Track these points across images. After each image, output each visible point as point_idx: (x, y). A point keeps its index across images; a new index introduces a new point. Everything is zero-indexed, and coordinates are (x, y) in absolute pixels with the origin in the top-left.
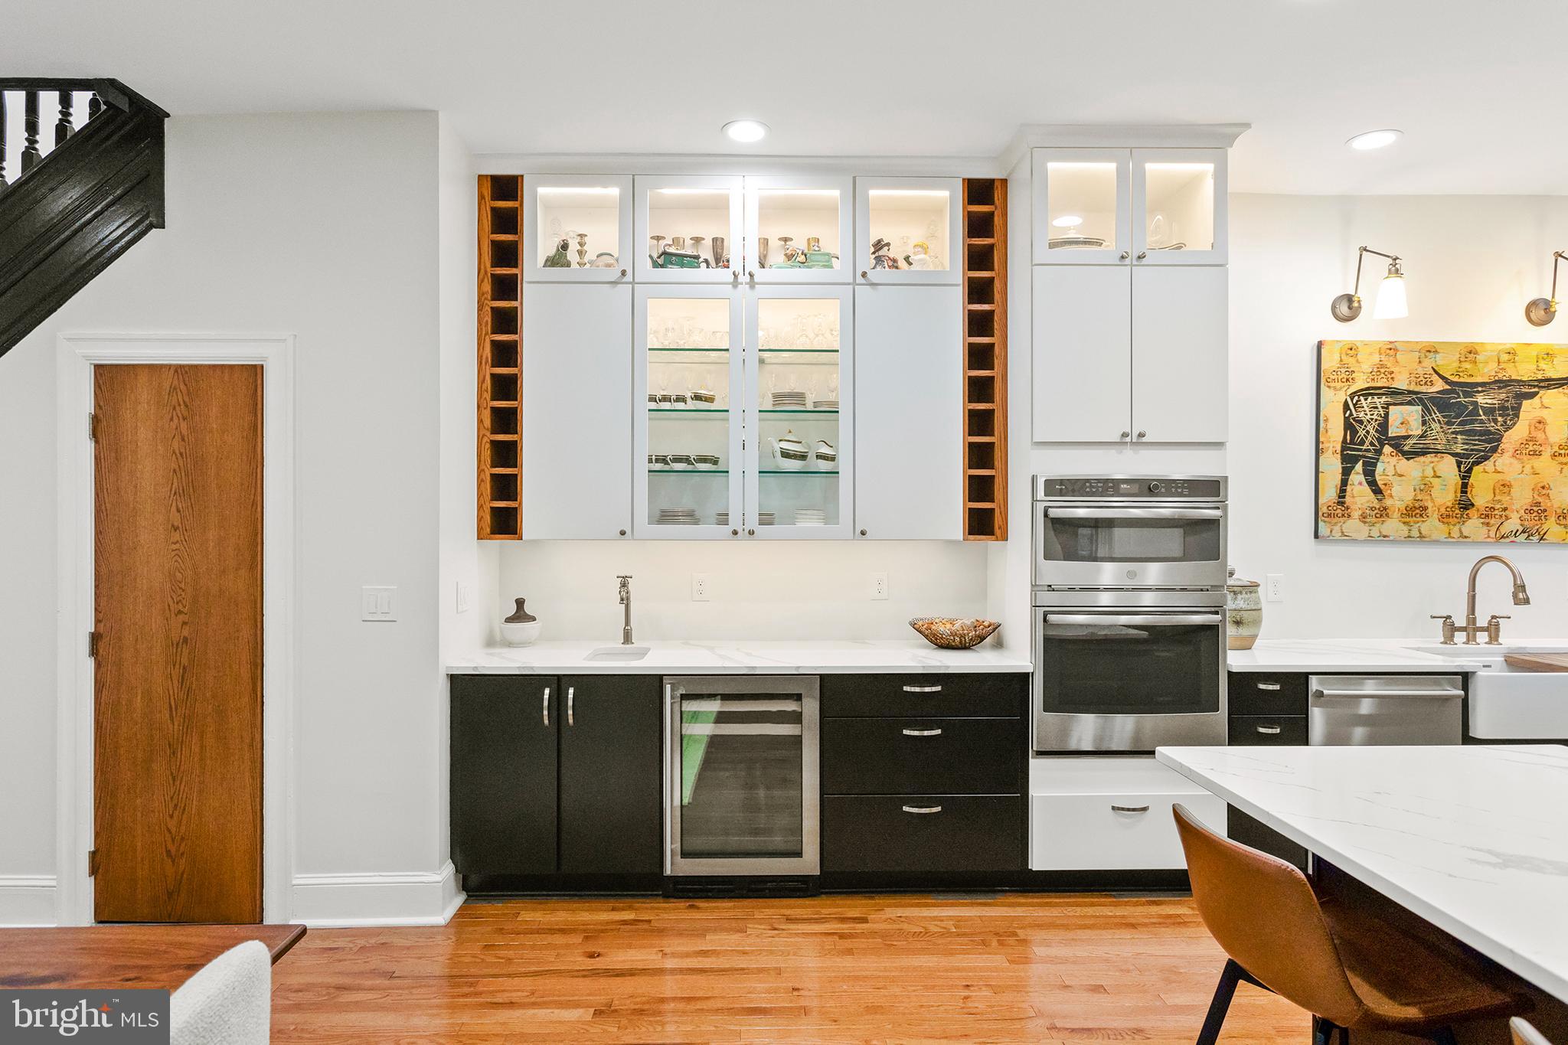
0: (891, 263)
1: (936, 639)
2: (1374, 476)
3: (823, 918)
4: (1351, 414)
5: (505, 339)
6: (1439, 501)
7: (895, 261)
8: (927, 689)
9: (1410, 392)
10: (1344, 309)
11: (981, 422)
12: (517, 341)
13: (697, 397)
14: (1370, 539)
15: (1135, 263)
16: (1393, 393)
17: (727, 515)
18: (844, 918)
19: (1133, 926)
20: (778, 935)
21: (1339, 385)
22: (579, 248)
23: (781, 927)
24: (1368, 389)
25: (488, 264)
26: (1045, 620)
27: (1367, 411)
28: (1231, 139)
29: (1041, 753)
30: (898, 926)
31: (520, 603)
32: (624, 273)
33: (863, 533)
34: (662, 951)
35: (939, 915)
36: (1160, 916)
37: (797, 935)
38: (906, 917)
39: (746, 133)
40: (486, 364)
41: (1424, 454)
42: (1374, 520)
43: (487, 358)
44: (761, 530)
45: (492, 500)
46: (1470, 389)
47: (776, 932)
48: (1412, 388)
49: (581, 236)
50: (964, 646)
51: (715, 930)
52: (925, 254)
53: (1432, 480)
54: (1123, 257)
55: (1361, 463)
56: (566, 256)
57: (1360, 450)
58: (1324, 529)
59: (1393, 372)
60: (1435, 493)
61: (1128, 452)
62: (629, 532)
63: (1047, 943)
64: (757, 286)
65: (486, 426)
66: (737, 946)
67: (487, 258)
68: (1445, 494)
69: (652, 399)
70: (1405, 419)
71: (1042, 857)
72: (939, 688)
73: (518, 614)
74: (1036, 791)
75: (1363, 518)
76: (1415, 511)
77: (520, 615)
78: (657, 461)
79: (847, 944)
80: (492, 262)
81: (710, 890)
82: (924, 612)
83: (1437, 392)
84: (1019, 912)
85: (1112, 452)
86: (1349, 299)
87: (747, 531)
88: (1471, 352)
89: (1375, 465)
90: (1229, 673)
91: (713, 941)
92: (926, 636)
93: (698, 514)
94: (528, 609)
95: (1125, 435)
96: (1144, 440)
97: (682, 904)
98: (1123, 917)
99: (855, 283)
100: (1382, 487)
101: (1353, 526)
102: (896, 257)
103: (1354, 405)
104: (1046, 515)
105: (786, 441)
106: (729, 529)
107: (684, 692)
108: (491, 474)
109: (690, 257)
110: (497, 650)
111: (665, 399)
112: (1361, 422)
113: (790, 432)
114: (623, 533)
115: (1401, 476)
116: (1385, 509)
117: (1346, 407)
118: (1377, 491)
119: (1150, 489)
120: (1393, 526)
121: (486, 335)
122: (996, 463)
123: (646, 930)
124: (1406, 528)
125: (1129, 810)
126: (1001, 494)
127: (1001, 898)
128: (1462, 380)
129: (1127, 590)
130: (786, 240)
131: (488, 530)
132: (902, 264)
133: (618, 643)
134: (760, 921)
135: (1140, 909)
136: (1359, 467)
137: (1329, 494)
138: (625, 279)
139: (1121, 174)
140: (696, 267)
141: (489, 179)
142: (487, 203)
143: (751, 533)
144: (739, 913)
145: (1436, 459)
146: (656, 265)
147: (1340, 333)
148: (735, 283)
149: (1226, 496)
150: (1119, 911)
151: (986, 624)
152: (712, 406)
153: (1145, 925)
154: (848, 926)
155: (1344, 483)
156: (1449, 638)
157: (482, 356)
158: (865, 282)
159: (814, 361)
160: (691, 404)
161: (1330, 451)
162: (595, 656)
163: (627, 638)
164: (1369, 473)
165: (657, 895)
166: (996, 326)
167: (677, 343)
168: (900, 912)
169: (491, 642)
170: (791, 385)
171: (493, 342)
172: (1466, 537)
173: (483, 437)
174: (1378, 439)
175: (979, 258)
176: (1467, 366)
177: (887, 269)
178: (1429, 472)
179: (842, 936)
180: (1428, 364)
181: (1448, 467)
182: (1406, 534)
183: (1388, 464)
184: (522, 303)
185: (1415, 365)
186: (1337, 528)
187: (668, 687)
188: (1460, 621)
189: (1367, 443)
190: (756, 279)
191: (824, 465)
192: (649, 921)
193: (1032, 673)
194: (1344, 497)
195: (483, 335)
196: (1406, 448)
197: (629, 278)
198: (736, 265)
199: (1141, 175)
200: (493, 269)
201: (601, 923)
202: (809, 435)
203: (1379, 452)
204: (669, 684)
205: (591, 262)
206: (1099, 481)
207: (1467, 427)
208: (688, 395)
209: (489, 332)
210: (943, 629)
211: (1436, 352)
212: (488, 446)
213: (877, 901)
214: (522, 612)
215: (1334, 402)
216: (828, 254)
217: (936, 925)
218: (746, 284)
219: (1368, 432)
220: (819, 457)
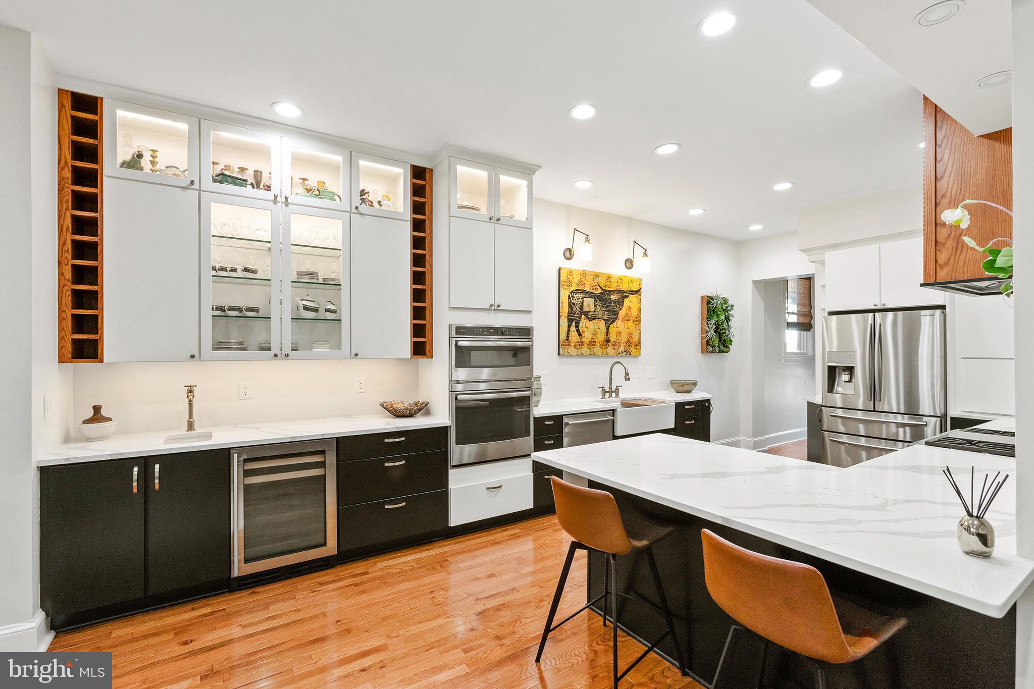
0: (370, 204)
1: (396, 412)
2: (579, 328)
3: (341, 578)
4: (571, 301)
5: (87, 215)
6: (600, 339)
7: (371, 202)
8: (397, 440)
9: (591, 293)
10: (568, 254)
11: (419, 295)
12: (97, 218)
13: (246, 270)
14: (577, 356)
15: (495, 222)
16: (585, 293)
17: (270, 344)
18: (354, 575)
19: (499, 543)
20: (317, 595)
21: (567, 287)
22: (151, 159)
23: (317, 590)
24: (577, 290)
25: (69, 158)
26: (456, 399)
27: (576, 300)
28: (533, 172)
29: (454, 467)
30: (387, 571)
31: (97, 409)
32: (192, 182)
33: (356, 355)
34: (240, 625)
35: (407, 560)
36: (508, 536)
37: (329, 591)
38: (389, 566)
39: (288, 110)
40: (67, 232)
41: (595, 319)
42: (579, 347)
43: (68, 228)
44: (291, 353)
45: (72, 333)
46: (609, 292)
47: (315, 593)
48: (591, 291)
49: (153, 151)
50: (411, 416)
51: (274, 602)
52: (389, 201)
53: (597, 330)
54: (490, 219)
55: (574, 322)
56: (140, 163)
57: (574, 316)
58: (561, 351)
59: (584, 284)
60: (598, 335)
61: (493, 314)
62: (197, 356)
63: (463, 561)
64: (290, 205)
65: (67, 278)
66: (292, 608)
67: (67, 152)
68: (601, 337)
69: (214, 269)
70: (589, 304)
71: (455, 520)
72: (404, 439)
73: (95, 417)
74: (452, 486)
75: (575, 345)
76: (592, 343)
77: (97, 416)
78: (217, 309)
79: (361, 588)
80: (72, 156)
81: (264, 580)
82: (388, 399)
83: (599, 293)
84: (446, 549)
85: (485, 314)
86: (570, 250)
87: (283, 354)
88: (609, 277)
89: (579, 323)
90: (534, 418)
91: (274, 609)
92: (390, 412)
93: (246, 344)
94: (104, 412)
95: (491, 306)
96: (500, 308)
97: (246, 593)
98: (493, 540)
99: (351, 212)
100: (581, 333)
101: (572, 349)
102: (372, 200)
103: (572, 297)
104: (456, 345)
105: (306, 300)
106: (271, 353)
107: (246, 458)
108: (72, 314)
109: (241, 180)
110: (73, 445)
111: (223, 269)
112: (574, 304)
113: (308, 295)
114: (193, 357)
115: (587, 328)
116: (582, 342)
117: (569, 298)
118: (580, 335)
119: (502, 332)
120: (585, 350)
121: (66, 210)
122: (427, 317)
123: (223, 616)
124: (589, 350)
125: (493, 488)
126: (429, 333)
127: (436, 545)
128: (606, 289)
129: (492, 381)
130: (304, 180)
131: (70, 356)
132: (376, 204)
133: (183, 431)
134: (303, 590)
135: (499, 535)
136: (574, 324)
137: (563, 336)
138: (193, 187)
139: (490, 177)
140: (243, 186)
141: (69, 94)
142: (68, 112)
143: (287, 355)
144: (287, 589)
145: (598, 321)
146: (214, 181)
147: (567, 265)
148: (275, 201)
149: (533, 336)
150: (491, 538)
151: (421, 402)
152: (256, 276)
153: (503, 541)
154: (358, 578)
155: (569, 330)
156: (604, 396)
157: (62, 226)
158: (357, 212)
159: (322, 254)
160: (240, 274)
161: (564, 317)
162: (167, 441)
163: (191, 426)
164: (577, 326)
165: (226, 592)
166: (427, 245)
167: (232, 234)
168: (385, 564)
169: (67, 440)
170: (308, 267)
171: (73, 216)
172: (608, 354)
173: (63, 287)
174: (580, 312)
175: (419, 208)
176: (608, 283)
177: (368, 206)
178: (597, 327)
179: (356, 585)
180: (596, 281)
181: (602, 324)
182: (589, 353)
183: (584, 323)
184: (102, 191)
185: (592, 281)
186: (566, 351)
187: (236, 455)
188: (607, 390)
189: (576, 314)
190: (289, 201)
191: (330, 316)
192: (224, 610)
193: (450, 426)
194: (568, 337)
195: (64, 210)
196: (589, 316)
197: (196, 186)
198: (275, 190)
199: (498, 181)
200: (73, 161)
201: (187, 620)
202: (321, 298)
203: (580, 318)
204: (236, 453)
205: (161, 171)
206: (481, 328)
207: (608, 309)
208: (240, 268)
209: (70, 208)
210: (400, 406)
211: (598, 276)
212: (69, 293)
213: (371, 561)
214: (99, 416)
215: (565, 294)
216: (333, 193)
217: (406, 566)
218: (282, 203)
219: (577, 309)
220: (327, 310)
